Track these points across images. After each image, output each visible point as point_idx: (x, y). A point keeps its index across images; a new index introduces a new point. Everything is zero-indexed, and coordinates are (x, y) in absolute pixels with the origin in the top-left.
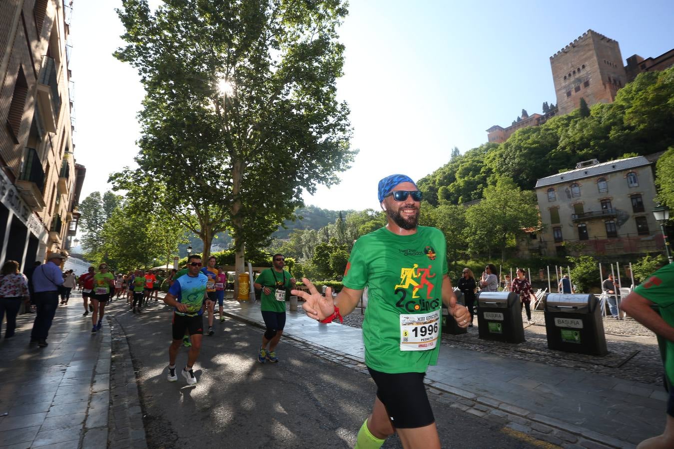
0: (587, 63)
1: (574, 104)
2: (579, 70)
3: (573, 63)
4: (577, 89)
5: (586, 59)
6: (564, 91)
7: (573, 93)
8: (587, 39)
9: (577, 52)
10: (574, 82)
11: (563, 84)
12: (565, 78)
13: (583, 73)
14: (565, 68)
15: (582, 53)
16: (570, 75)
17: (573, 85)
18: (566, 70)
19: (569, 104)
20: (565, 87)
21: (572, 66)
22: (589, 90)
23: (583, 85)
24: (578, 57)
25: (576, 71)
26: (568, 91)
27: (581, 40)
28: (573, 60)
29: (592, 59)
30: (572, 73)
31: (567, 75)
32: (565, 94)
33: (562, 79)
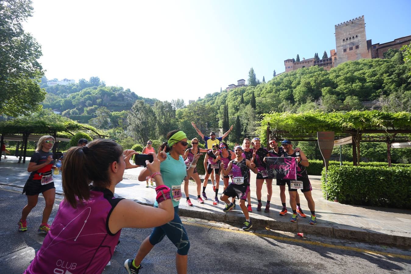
0: (359, 35)
1: (348, 57)
2: (353, 37)
3: (350, 32)
4: (351, 49)
5: (359, 32)
6: (342, 48)
7: (348, 50)
8: (361, 20)
9: (354, 26)
10: (349, 44)
11: (342, 44)
12: (344, 40)
13: (356, 40)
14: (345, 34)
15: (357, 28)
16: (347, 39)
17: (349, 46)
18: (345, 35)
19: (344, 56)
20: (343, 46)
21: (350, 34)
22: (358, 51)
23: (355, 47)
24: (353, 30)
25: (352, 38)
26: (344, 48)
27: (357, 20)
28: (350, 31)
29: (363, 33)
30: (349, 38)
31: (345, 39)
32: (343, 50)
33: (342, 41)
